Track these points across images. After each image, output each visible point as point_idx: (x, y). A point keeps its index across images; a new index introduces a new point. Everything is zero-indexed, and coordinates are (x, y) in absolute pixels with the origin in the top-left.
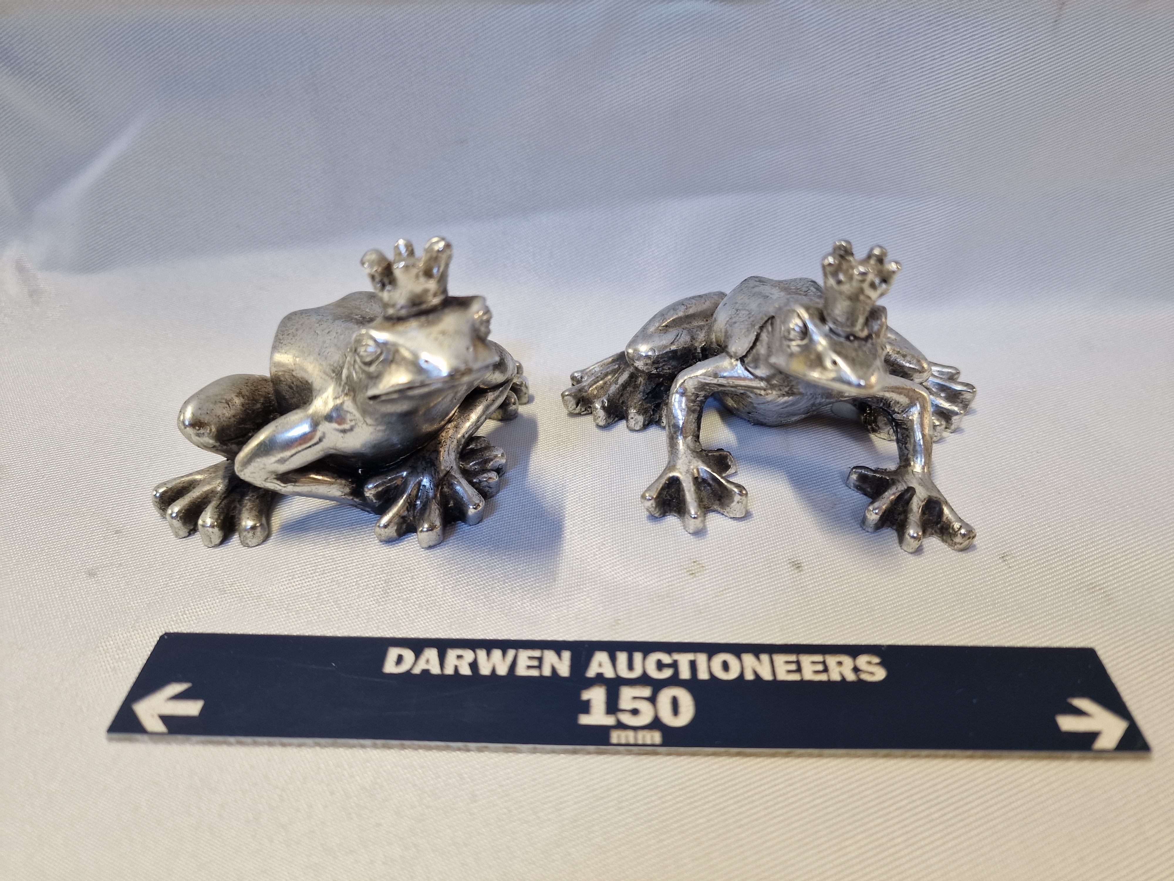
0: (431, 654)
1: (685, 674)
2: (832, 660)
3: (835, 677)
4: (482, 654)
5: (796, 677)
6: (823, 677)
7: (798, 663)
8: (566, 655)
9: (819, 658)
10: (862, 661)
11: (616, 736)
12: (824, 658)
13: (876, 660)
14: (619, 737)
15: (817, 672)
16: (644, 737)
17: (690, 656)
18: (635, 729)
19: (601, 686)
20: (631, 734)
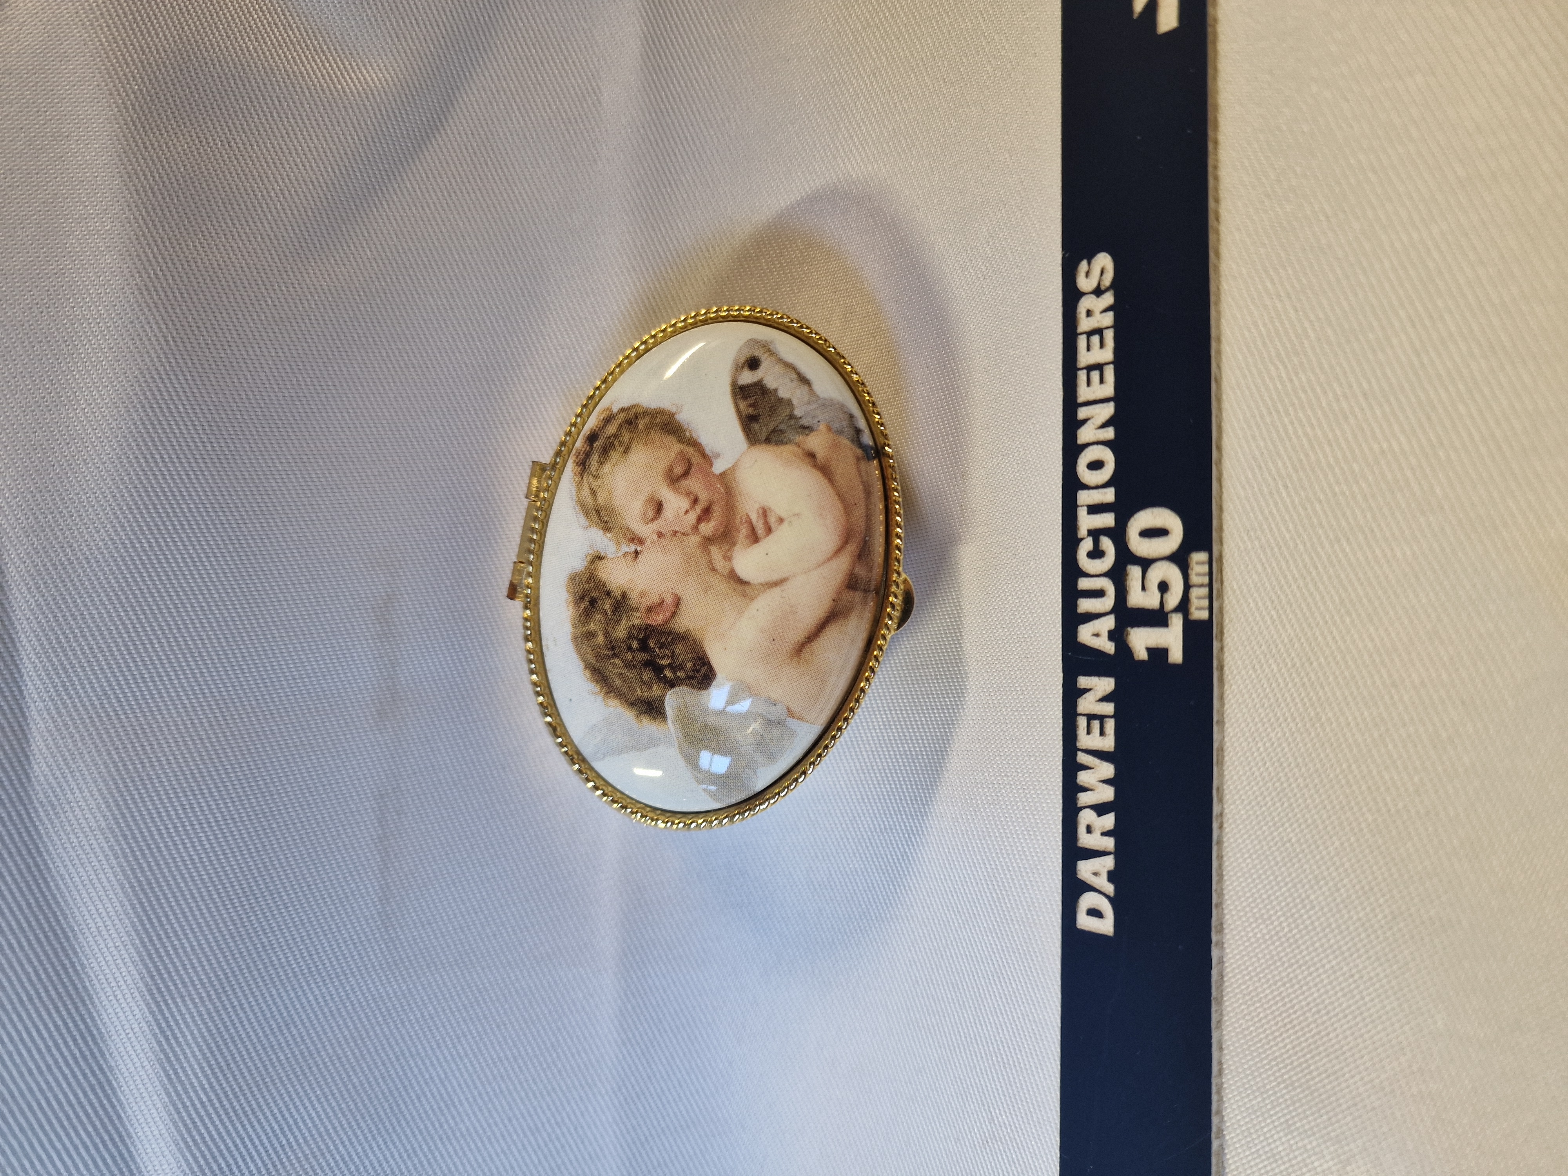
0: (1085, 869)
1: (1107, 520)
2: (1085, 324)
3: (1108, 319)
4: (1084, 799)
5: (1110, 373)
6: (1109, 335)
7: (1090, 368)
8: (1083, 681)
9: (1082, 341)
10: (1085, 283)
11: (1199, 613)
12: (1081, 334)
13: (1084, 265)
14: (1199, 609)
15: (1102, 345)
16: (1198, 575)
17: (1082, 513)
18: (1187, 587)
19: (1128, 634)
20: (1194, 593)
